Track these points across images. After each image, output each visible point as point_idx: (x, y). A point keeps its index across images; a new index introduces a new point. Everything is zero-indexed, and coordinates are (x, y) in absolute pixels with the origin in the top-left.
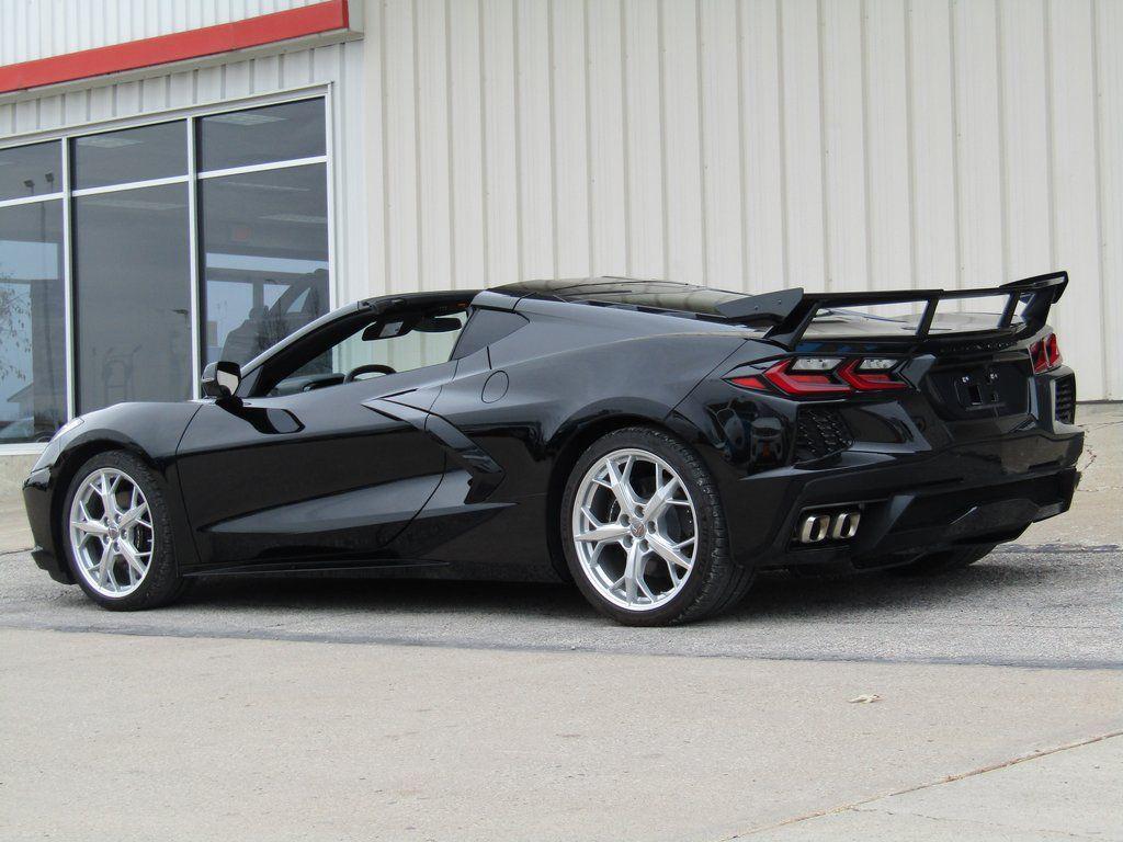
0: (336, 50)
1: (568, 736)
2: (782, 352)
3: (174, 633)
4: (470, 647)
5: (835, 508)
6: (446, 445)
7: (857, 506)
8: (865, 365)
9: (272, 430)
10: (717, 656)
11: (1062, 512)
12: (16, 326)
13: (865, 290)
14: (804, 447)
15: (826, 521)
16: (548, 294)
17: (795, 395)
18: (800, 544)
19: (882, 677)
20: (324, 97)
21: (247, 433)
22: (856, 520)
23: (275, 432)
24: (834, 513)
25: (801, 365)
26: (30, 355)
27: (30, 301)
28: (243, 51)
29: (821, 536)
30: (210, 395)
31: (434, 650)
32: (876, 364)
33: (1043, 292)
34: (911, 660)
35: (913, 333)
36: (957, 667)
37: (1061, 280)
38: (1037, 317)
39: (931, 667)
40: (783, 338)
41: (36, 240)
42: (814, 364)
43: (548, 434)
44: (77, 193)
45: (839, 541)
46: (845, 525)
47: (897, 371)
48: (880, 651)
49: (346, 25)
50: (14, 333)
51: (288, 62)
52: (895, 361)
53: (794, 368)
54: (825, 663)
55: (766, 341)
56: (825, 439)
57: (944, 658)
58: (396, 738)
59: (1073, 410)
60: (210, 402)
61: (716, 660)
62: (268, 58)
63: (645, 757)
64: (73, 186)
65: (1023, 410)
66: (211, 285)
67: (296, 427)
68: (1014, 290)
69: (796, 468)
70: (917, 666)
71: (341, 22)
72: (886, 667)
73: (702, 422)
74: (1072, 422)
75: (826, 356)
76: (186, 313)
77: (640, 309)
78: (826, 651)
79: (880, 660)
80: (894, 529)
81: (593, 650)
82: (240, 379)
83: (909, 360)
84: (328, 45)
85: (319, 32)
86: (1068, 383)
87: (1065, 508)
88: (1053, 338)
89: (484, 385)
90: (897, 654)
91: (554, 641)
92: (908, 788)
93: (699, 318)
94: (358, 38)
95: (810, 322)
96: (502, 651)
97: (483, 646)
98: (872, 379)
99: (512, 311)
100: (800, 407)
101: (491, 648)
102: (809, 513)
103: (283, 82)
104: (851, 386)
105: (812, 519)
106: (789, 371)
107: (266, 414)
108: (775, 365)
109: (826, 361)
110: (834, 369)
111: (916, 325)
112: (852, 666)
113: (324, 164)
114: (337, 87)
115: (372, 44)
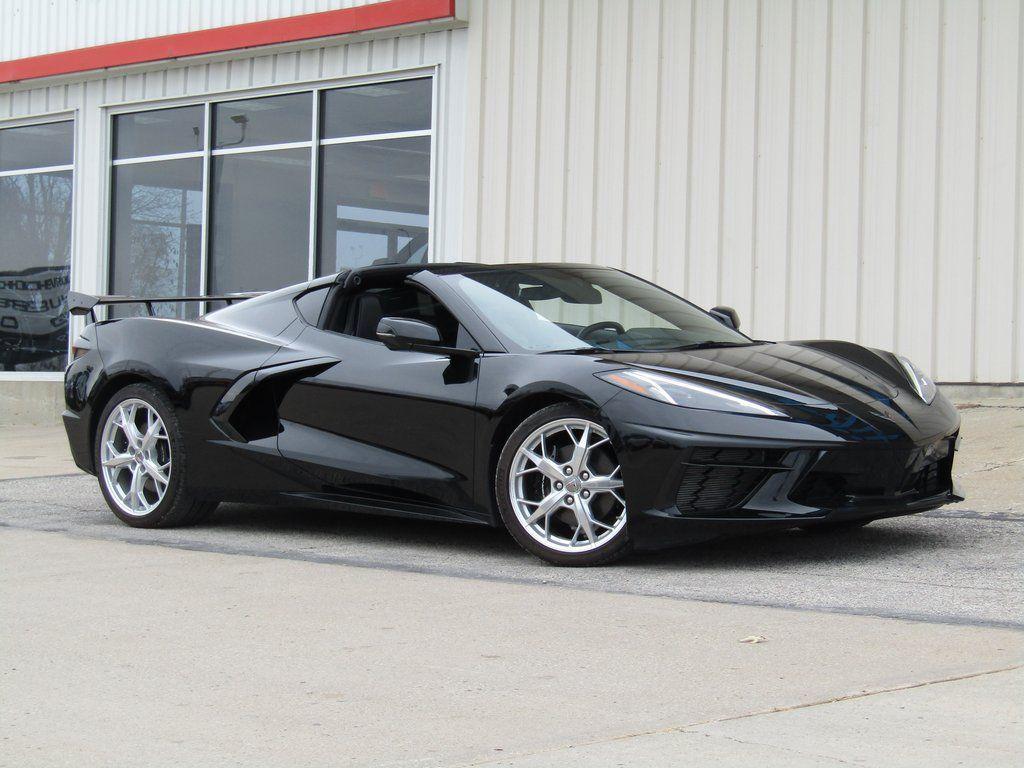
0: (444, 36)
1: (490, 657)
19: (782, 622)
20: (430, 77)
34: (818, 609)
44: (216, 152)
48: (796, 600)
49: (452, 13)
51: (402, 43)
54: (744, 607)
57: (846, 609)
62: (384, 40)
63: (540, 678)
70: (820, 614)
71: (448, 12)
72: (791, 614)
78: (751, 597)
79: (792, 607)
81: (561, 584)
84: (436, 31)
85: (429, 19)
90: (808, 602)
92: (736, 716)
94: (464, 26)
103: (397, 62)
112: (767, 611)
113: (428, 138)
114: (443, 69)
115: (475, 32)
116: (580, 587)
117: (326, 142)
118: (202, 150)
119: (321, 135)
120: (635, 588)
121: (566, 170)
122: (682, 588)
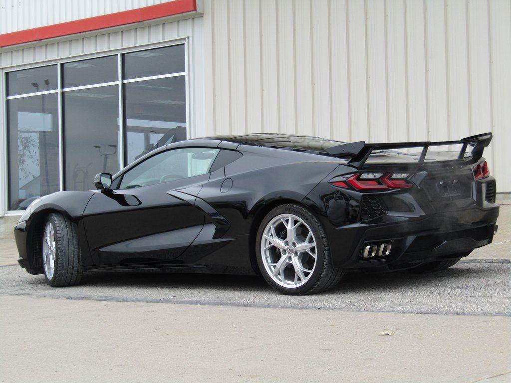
0: (190, 22)
1: (325, 350)
2: (355, 170)
3: (124, 300)
4: (269, 307)
5: (380, 241)
6: (204, 212)
7: (390, 241)
8: (394, 176)
9: (127, 204)
10: (389, 312)
11: (488, 244)
12: (32, 153)
13: (386, 142)
14: (366, 214)
15: (375, 248)
16: (252, 143)
17: (361, 190)
18: (363, 258)
19: (472, 322)
20: (184, 44)
21: (115, 206)
22: (390, 247)
23: (129, 205)
24: (379, 244)
25: (364, 176)
26: (39, 167)
27: (38, 141)
28: (145, 22)
29: (373, 255)
30: (98, 188)
31: (251, 309)
32: (399, 176)
33: (480, 142)
34: (484, 314)
35: (417, 161)
36: (507, 317)
37: (489, 136)
38: (478, 154)
39: (494, 317)
40: (356, 164)
41: (41, 113)
42: (370, 176)
43: (250, 208)
44: (65, 90)
45: (381, 257)
46: (384, 250)
47: (409, 179)
48: (468, 310)
49: (195, 9)
50: (32, 157)
51: (167, 27)
52: (408, 175)
53: (361, 177)
54: (443, 315)
55: (348, 165)
56: (375, 210)
58: (242, 350)
59: (494, 196)
60: (99, 191)
61: (389, 314)
62: (157, 25)
63: (366, 360)
64: (63, 87)
65: (469, 197)
66: (129, 134)
67: (139, 203)
68: (465, 141)
69: (361, 223)
70: (487, 317)
71: (192, 8)
72: (473, 317)
73: (319, 203)
74: (494, 202)
75: (377, 172)
76: (116, 146)
77: (294, 150)
78: (442, 310)
79: (469, 314)
80: (407, 252)
81: (328, 309)
82: (112, 181)
83: (415, 174)
84: (186, 19)
85: (182, 13)
86: (492, 184)
87: (490, 242)
88: (485, 163)
89: (221, 184)
90: (476, 311)
91: (309, 304)
92: (495, 375)
93: (321, 154)
94: (201, 16)
95: (368, 156)
96: (284, 309)
97: (275, 307)
98: (397, 182)
99: (235, 150)
100: (363, 196)
101: (279, 308)
102: (367, 244)
103: (164, 37)
104: (387, 186)
105: (368, 247)
106: (358, 179)
107: (124, 198)
108: (352, 176)
109: (376, 174)
110: (379, 178)
111: (419, 157)
112: (456, 317)
113: (184, 76)
114: (191, 39)
115: (207, 20)
116: (340, 309)
117: (126, 81)
118: (57, 89)
119: (123, 78)
120: (373, 309)
121: (262, 90)
122: (400, 307)
